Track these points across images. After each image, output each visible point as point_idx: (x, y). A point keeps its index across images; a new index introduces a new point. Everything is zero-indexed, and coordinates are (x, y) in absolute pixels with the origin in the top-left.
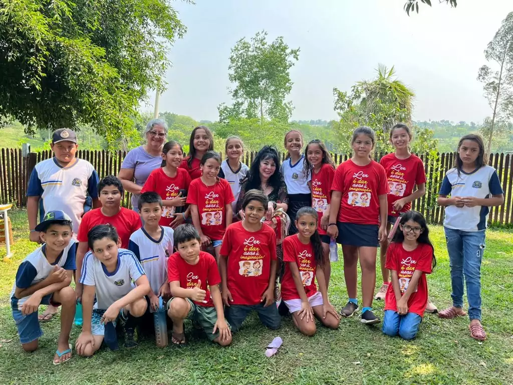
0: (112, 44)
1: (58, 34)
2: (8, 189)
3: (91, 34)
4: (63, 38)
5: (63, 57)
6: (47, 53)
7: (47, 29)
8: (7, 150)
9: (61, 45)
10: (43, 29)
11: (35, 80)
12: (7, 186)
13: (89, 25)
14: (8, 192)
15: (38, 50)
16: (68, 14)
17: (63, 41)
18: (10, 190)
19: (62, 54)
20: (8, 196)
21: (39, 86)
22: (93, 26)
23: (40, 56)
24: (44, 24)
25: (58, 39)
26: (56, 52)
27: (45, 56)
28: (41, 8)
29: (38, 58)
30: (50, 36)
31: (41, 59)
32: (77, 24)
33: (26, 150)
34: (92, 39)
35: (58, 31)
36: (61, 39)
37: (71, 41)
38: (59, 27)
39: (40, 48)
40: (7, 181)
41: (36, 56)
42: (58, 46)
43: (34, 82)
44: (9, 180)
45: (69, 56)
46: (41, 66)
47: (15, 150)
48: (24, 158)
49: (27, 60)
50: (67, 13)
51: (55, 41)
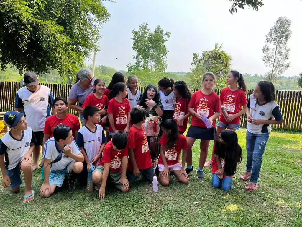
0: (69, 25)
1: (38, 18)
2: (12, 104)
3: (56, 19)
4: (41, 20)
5: (40, 31)
6: (31, 29)
7: (32, 15)
8: (12, 82)
9: (39, 24)
10: (29, 15)
11: (23, 43)
12: (12, 102)
13: (55, 14)
17: (41, 22)
19: (39, 29)
20: (12, 107)
21: (26, 47)
22: (57, 14)
23: (27, 31)
24: (30, 13)
25: (38, 21)
26: (36, 29)
27: (30, 31)
28: (29, 4)
30: (32, 19)
32: (49, 13)
33: (22, 82)
34: (57, 21)
35: (38, 17)
37: (45, 22)
38: (38, 15)
39: (27, 26)
40: (12, 100)
41: (25, 30)
42: (37, 25)
43: (23, 45)
45: (44, 30)
46: (27, 36)
47: (17, 83)
49: (20, 33)
50: (42, 7)
51: (36, 22)
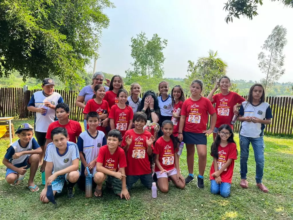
0: (71, 34)
1: (41, 27)
2: (15, 109)
3: (59, 28)
4: (44, 29)
5: (44, 39)
6: (35, 37)
7: (36, 24)
8: (16, 88)
9: (43, 33)
10: (33, 24)
11: (28, 51)
12: (15, 107)
13: (58, 23)
14: (15, 111)
15: (30, 35)
16: (46, 17)
17: (44, 31)
18: (16, 110)
19: (43, 37)
20: (15, 112)
21: (30, 54)
22: (60, 23)
23: (31, 39)
24: (34, 22)
25: (41, 30)
26: (40, 37)
27: (34, 39)
28: (33, 14)
29: (30, 39)
30: (37, 28)
31: (31, 40)
32: (52, 22)
33: (25, 89)
34: (59, 30)
36: (42, 30)
37: (48, 31)
38: (42, 24)
39: (31, 34)
40: (15, 105)
41: (29, 38)
42: (41, 33)
43: (28, 52)
44: (16, 104)
45: (47, 38)
46: (32, 44)
47: (20, 88)
48: (24, 93)
49: (25, 41)
51: (40, 30)
